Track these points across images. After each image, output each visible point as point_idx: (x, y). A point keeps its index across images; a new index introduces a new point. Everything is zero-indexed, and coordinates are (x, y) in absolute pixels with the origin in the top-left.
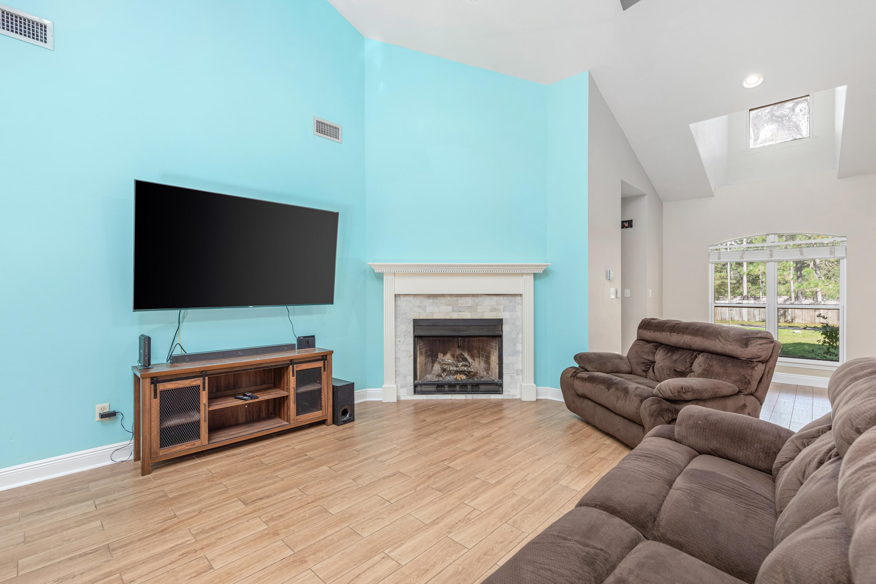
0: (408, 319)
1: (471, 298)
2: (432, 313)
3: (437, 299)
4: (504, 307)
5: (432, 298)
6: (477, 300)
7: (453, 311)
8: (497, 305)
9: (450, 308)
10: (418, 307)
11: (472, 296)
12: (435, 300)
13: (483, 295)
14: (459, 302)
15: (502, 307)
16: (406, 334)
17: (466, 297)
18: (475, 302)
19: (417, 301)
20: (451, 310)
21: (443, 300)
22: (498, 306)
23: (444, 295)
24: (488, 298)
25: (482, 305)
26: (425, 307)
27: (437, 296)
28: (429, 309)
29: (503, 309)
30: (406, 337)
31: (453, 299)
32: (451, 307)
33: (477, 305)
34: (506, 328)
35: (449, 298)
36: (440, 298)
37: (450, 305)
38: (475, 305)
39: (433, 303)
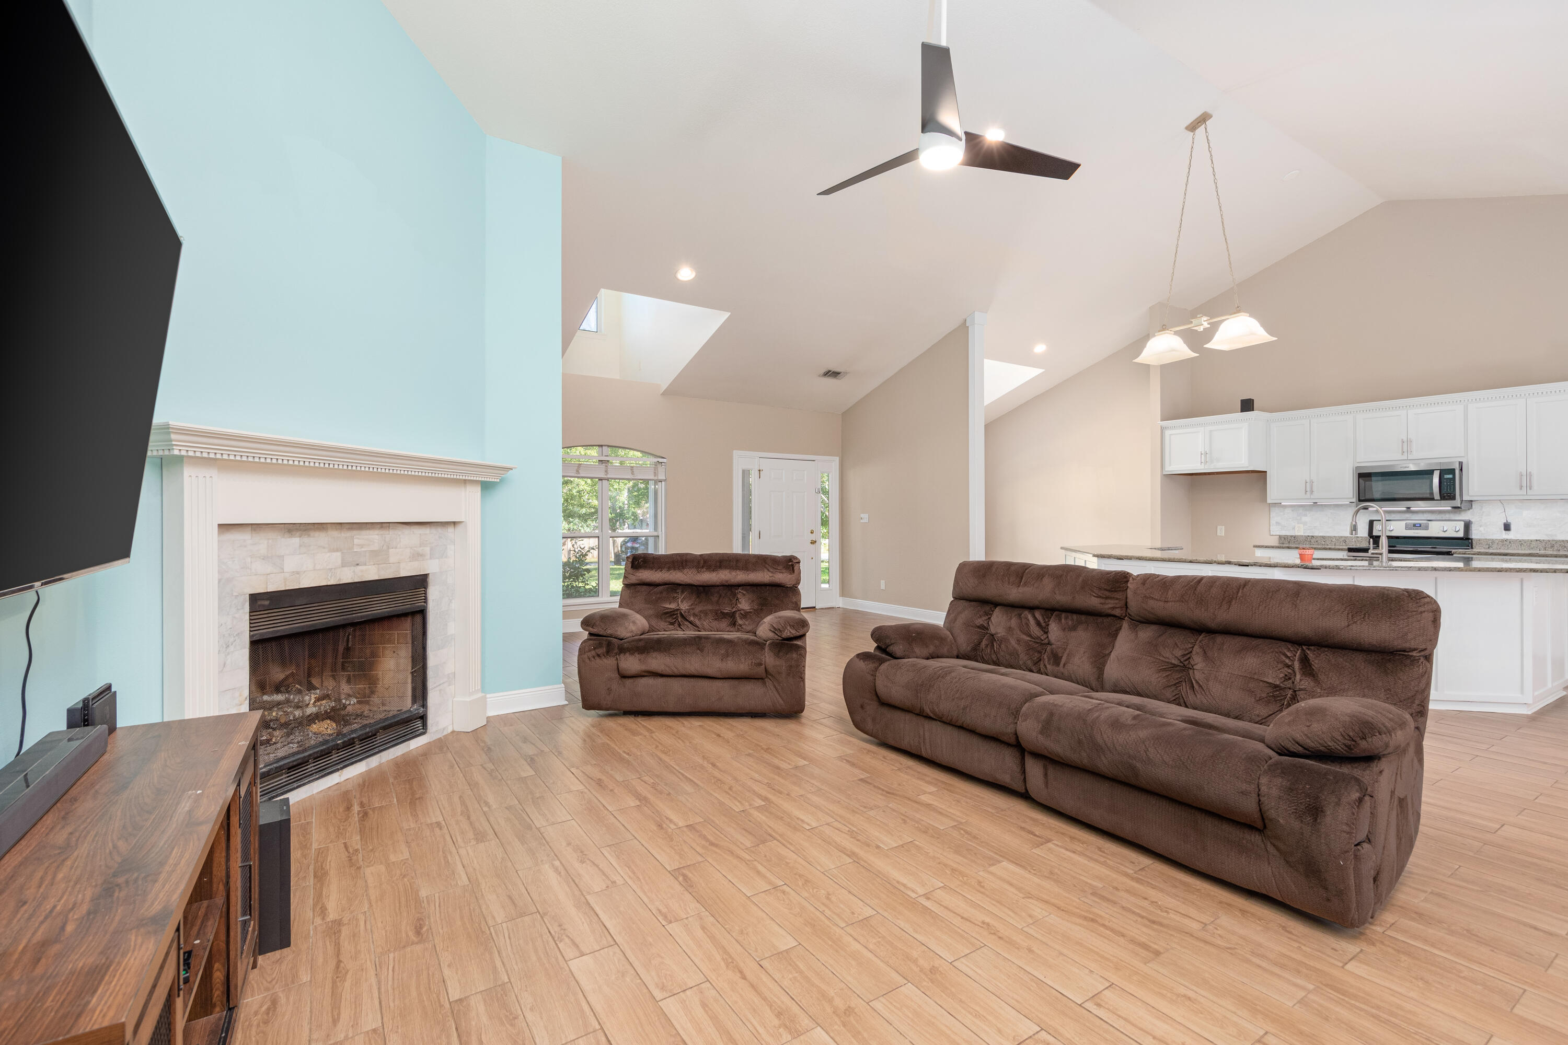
0: (236, 596)
1: (377, 532)
2: (298, 573)
3: (309, 536)
4: (431, 549)
5: (298, 534)
6: (389, 534)
7: (344, 564)
8: (420, 547)
9: (336, 557)
10: (264, 558)
11: (379, 526)
12: (306, 540)
13: (396, 524)
14: (356, 541)
15: (427, 549)
16: (232, 639)
17: (369, 529)
18: (385, 541)
19: (261, 543)
20: (339, 562)
21: (321, 538)
22: (422, 548)
23: (325, 526)
24: (407, 531)
25: (396, 548)
26: (281, 557)
27: (311, 529)
28: (291, 564)
29: (429, 552)
30: (232, 648)
31: (343, 535)
32: (339, 554)
33: (388, 548)
34: (433, 593)
35: (335, 533)
36: (317, 534)
37: (337, 550)
38: (385, 547)
39: (300, 546)
